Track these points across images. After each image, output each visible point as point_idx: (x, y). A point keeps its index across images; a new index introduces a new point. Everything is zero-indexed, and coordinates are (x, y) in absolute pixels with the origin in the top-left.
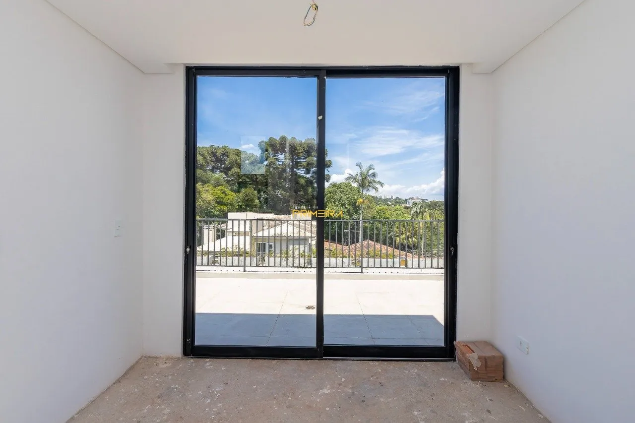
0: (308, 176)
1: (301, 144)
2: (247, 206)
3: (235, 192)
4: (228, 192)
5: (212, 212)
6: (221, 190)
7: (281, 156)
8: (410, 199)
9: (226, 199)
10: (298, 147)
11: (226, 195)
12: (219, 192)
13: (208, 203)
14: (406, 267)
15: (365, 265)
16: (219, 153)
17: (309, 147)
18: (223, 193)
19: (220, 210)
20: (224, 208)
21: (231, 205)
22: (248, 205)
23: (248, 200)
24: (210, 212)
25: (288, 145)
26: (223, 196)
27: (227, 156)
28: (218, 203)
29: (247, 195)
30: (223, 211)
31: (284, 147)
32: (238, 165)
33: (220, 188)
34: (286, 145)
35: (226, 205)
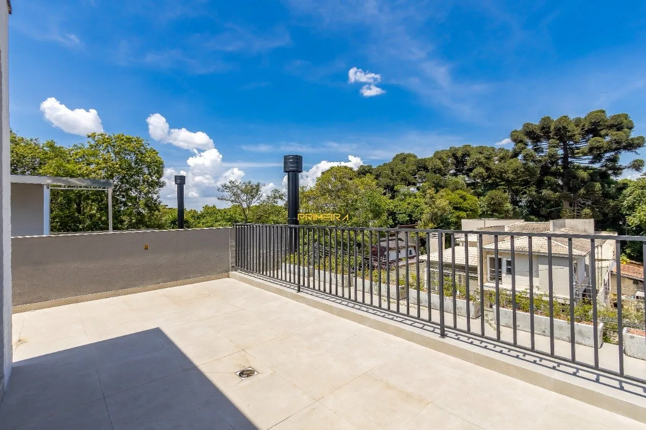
0: (597, 166)
1: (578, 122)
3: (479, 195)
4: (468, 196)
5: (449, 219)
6: (459, 194)
7: (544, 145)
9: (465, 205)
10: (571, 127)
11: (465, 200)
12: (457, 196)
13: (444, 209)
16: (459, 154)
17: (594, 124)
18: (461, 197)
19: (458, 217)
20: (463, 214)
21: (471, 210)
22: (495, 211)
23: (494, 204)
24: (445, 218)
25: (552, 128)
26: (461, 200)
27: (469, 156)
28: (456, 208)
29: (493, 199)
31: (549, 132)
32: (481, 164)
33: (459, 191)
34: (549, 128)
35: (465, 211)
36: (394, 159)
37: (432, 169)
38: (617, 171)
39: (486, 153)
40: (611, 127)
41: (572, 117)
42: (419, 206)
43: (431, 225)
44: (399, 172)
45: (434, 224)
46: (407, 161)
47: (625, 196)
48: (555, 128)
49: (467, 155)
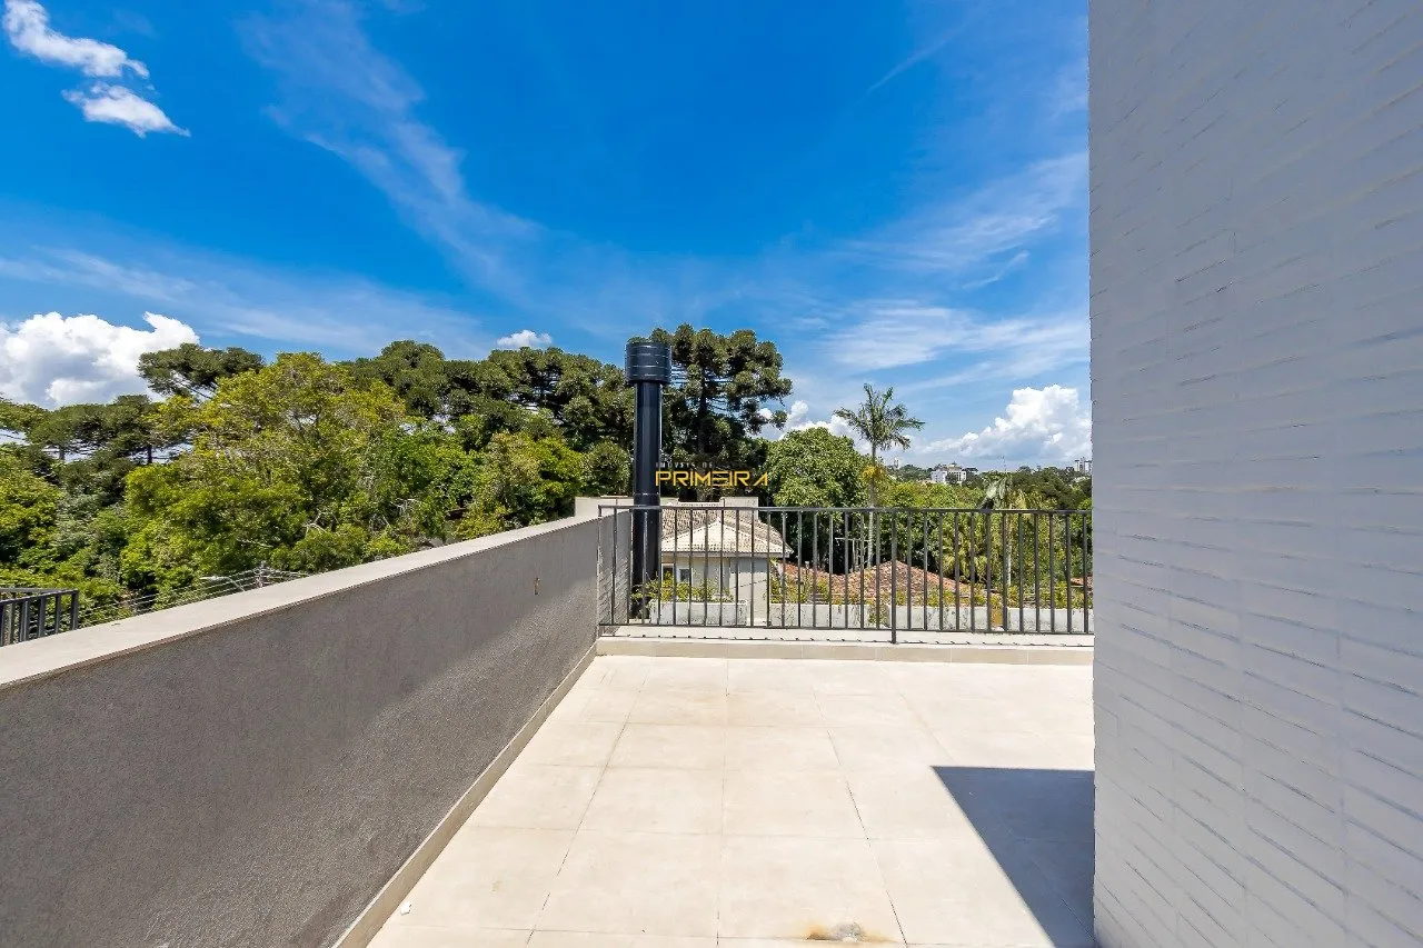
0: (736, 415)
1: (724, 343)
2: (604, 481)
3: (578, 449)
4: (564, 450)
5: (532, 496)
6: (549, 446)
7: (676, 371)
8: (937, 468)
9: (560, 467)
10: (719, 350)
11: (560, 458)
12: (545, 450)
13: (523, 476)
14: (1006, 629)
15: (901, 622)
16: (540, 364)
17: (742, 349)
18: (554, 453)
19: (548, 492)
20: (557, 487)
21: (571, 479)
22: (606, 481)
23: (604, 468)
24: (526, 496)
25: (694, 345)
26: (554, 459)
27: (559, 372)
28: (545, 475)
29: (604, 458)
30: (554, 495)
31: (687, 351)
32: (584, 391)
33: (546, 441)
34: (690, 344)
35: (561, 481)
36: (387, 352)
37: (489, 387)
38: (757, 423)
39: (592, 370)
40: (759, 359)
41: (716, 334)
42: (461, 468)
43: (501, 510)
44: (408, 386)
45: (507, 507)
46: (421, 363)
47: (769, 465)
48: (698, 347)
49: (556, 368)
